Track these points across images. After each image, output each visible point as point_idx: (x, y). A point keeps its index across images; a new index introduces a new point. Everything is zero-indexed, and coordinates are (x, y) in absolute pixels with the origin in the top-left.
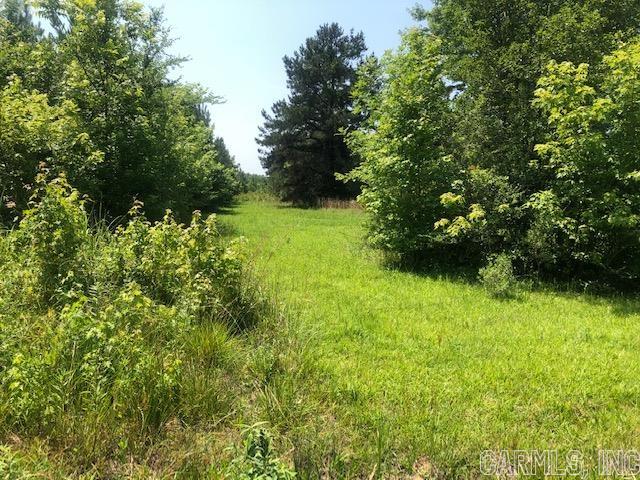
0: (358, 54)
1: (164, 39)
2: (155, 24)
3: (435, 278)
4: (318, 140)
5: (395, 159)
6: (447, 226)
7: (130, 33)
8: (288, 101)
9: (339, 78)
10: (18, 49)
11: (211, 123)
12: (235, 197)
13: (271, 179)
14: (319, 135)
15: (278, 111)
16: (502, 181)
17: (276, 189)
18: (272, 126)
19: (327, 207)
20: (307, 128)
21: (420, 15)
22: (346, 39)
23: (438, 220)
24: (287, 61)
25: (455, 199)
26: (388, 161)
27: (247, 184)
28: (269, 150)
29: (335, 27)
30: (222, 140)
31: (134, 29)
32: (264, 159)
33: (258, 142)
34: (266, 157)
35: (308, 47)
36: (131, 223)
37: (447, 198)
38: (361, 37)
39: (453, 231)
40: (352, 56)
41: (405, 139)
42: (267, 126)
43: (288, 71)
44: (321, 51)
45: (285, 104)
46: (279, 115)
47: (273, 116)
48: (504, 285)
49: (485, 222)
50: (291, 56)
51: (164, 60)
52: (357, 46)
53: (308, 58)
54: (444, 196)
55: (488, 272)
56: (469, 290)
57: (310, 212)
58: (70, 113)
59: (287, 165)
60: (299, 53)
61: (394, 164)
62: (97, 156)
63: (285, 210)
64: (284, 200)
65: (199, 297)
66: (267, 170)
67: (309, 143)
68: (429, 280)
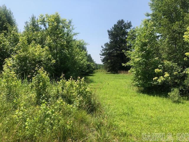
0: (129, 28)
1: (72, 28)
2: (70, 24)
3: (154, 96)
4: (118, 54)
5: (140, 59)
6: (157, 79)
7: (63, 27)
8: (109, 43)
9: (124, 35)
10: (35, 33)
11: (87, 50)
12: (94, 71)
13: (105, 65)
14: (118, 52)
15: (106, 46)
16: (175, 65)
17: (106, 68)
18: (104, 50)
19: (121, 73)
20: (115, 50)
21: (148, 15)
22: (126, 24)
23: (155, 77)
24: (108, 31)
25: (159, 71)
26: (138, 59)
27: (97, 67)
28: (104, 57)
29: (122, 20)
30: (90, 55)
31: (64, 26)
32: (102, 60)
33: (100, 55)
34: (103, 59)
35: (115, 27)
36: (61, 80)
37: (157, 70)
38: (130, 23)
39: (159, 81)
40: (128, 28)
41: (143, 53)
42: (103, 50)
43: (109, 34)
44: (118, 28)
45: (108, 43)
46: (106, 47)
47: (105, 47)
48: (177, 98)
49: (170, 78)
50: (110, 30)
51: (73, 34)
52: (129, 25)
53: (115, 30)
54: (156, 70)
55: (171, 94)
56: (165, 100)
57: (116, 75)
58: (46, 50)
59: (109, 61)
60: (112, 29)
61: (140, 60)
62: (54, 61)
63: (108, 74)
64: (108, 71)
65: (79, 102)
66: (103, 63)
67: (115, 54)
68: (152, 96)
